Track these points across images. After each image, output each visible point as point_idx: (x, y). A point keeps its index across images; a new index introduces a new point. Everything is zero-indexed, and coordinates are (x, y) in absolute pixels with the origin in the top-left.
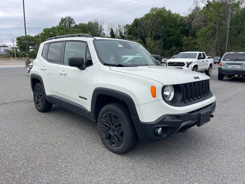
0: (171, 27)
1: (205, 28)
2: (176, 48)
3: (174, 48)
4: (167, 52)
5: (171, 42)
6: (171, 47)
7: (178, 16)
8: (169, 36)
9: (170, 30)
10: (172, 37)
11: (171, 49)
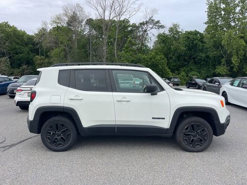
0: (17, 43)
1: (57, 49)
2: (28, 67)
3: (25, 67)
4: (16, 71)
5: (20, 60)
6: (21, 66)
7: (24, 33)
8: (17, 54)
9: (17, 47)
10: (21, 55)
11: (21, 67)
